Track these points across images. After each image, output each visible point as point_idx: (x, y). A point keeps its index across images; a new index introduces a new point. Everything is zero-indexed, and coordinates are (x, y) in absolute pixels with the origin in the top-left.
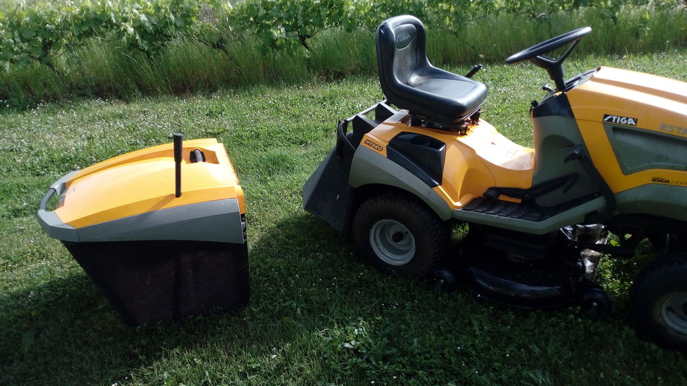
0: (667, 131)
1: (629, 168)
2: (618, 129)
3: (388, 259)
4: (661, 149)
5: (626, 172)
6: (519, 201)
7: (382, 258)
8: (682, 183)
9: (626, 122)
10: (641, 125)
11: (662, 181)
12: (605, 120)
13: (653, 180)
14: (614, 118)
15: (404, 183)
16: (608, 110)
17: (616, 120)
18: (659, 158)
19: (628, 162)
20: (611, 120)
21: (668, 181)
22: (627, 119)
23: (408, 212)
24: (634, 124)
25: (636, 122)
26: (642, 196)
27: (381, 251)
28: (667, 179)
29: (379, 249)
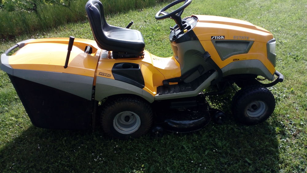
0: (236, 39)
1: (224, 57)
2: (218, 42)
3: (124, 132)
4: (235, 47)
5: (223, 59)
6: (177, 83)
7: (122, 133)
8: (243, 59)
9: (220, 38)
10: (227, 38)
11: (237, 60)
12: (212, 39)
13: (233, 60)
14: (216, 37)
15: (129, 91)
16: (212, 34)
17: (216, 38)
18: (235, 51)
19: (223, 55)
20: (214, 38)
21: (239, 59)
22: (221, 37)
23: (134, 104)
24: (224, 38)
25: (224, 37)
26: (231, 68)
27: (120, 129)
28: (238, 59)
29: (119, 129)
